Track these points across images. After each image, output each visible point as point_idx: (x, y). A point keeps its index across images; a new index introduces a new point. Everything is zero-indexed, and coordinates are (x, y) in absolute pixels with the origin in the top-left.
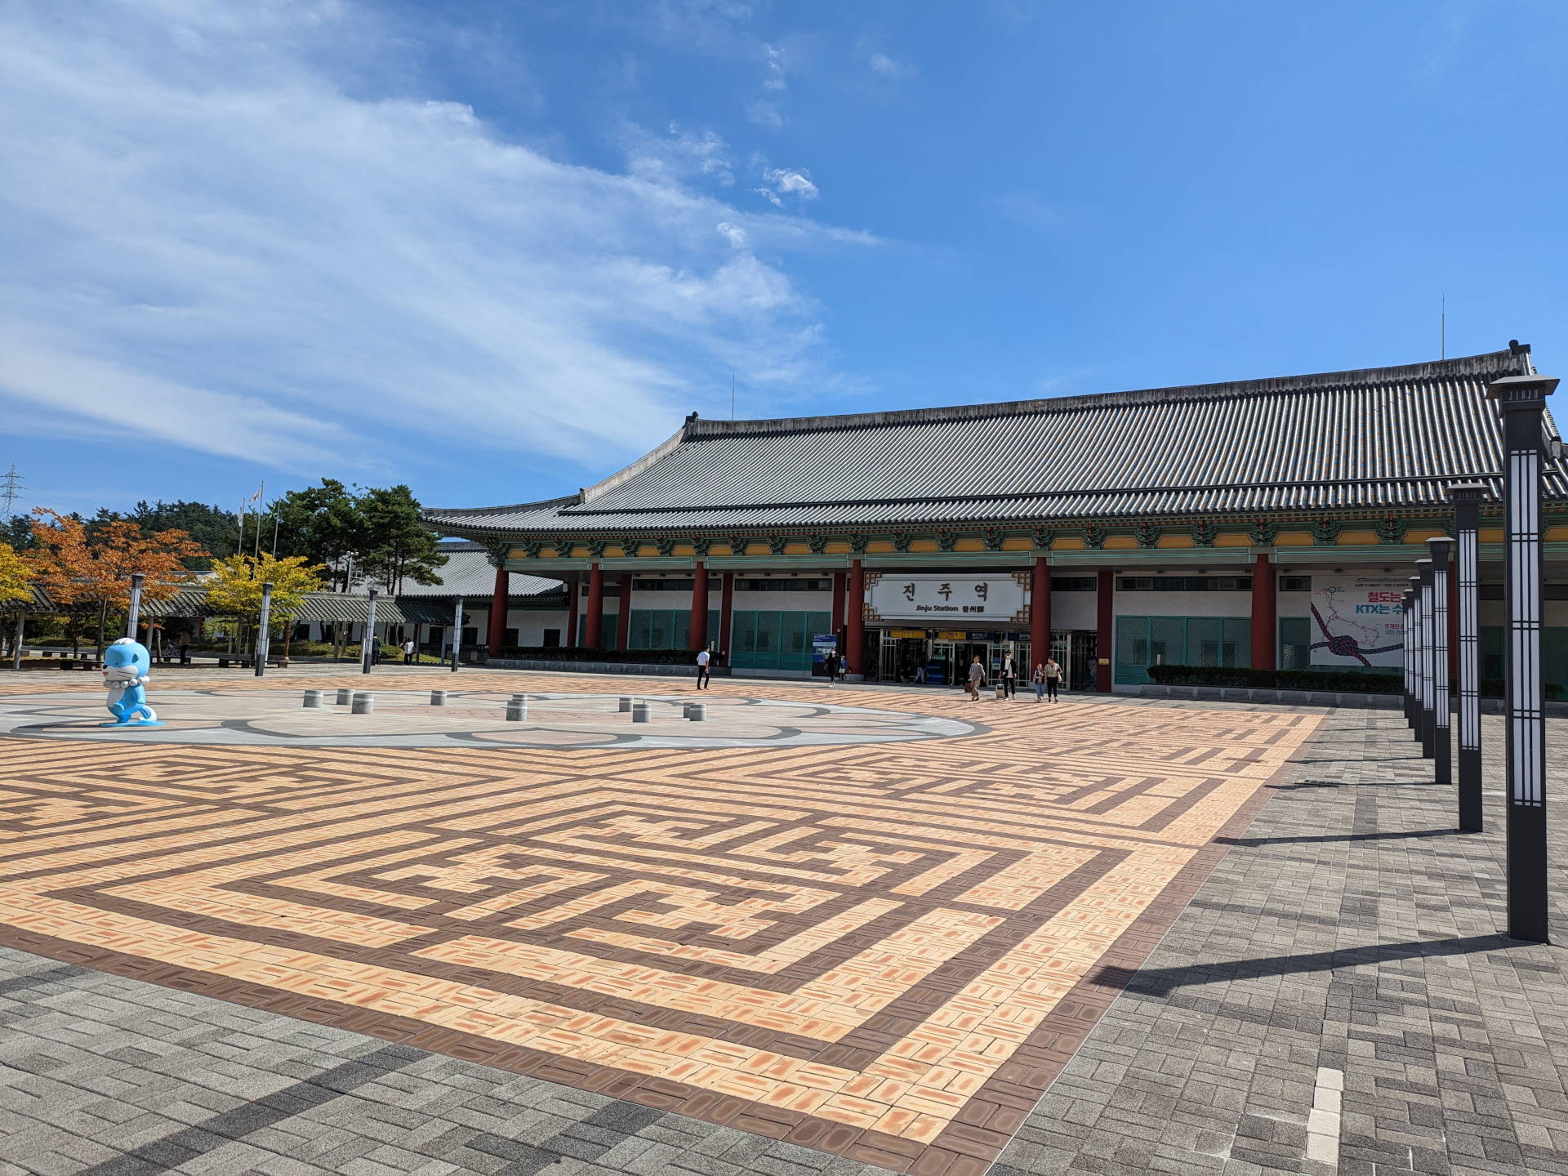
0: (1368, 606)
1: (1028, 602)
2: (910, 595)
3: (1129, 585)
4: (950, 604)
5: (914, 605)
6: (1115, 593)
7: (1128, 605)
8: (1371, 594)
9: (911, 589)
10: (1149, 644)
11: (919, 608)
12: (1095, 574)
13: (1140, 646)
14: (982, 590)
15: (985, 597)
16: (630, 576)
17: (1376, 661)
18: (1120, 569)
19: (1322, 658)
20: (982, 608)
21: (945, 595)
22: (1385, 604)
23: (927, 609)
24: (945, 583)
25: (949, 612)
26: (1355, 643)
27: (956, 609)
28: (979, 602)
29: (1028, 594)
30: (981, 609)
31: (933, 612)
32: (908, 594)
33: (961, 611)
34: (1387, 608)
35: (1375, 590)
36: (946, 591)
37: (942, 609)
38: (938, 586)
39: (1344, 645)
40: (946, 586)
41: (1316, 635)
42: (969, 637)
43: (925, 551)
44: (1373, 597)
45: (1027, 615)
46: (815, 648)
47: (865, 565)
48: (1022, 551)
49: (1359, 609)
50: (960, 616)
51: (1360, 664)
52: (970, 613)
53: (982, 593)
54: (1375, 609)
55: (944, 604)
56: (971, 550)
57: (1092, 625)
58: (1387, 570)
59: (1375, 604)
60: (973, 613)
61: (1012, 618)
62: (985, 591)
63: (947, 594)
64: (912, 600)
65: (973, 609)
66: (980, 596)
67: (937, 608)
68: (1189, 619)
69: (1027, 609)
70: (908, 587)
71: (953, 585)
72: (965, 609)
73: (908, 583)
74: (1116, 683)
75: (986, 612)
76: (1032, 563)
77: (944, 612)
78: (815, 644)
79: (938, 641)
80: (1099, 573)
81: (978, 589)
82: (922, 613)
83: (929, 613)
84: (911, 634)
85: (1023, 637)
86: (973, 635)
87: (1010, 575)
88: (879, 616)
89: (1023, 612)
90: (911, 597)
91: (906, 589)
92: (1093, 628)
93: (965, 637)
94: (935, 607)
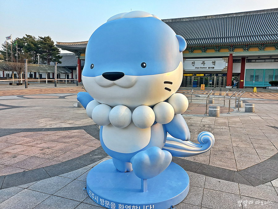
1: (227, 66)
3: (250, 61)
4: (205, 66)
5: (194, 67)
6: (246, 63)
7: (249, 66)
9: (194, 63)
10: (254, 76)
11: (196, 68)
13: (252, 77)
14: (214, 63)
18: (248, 57)
25: (204, 69)
27: (206, 68)
28: (213, 66)
29: (227, 64)
30: (213, 68)
31: (200, 69)
33: (208, 69)
36: (204, 63)
37: (202, 68)
38: (201, 62)
40: (204, 62)
45: (227, 69)
50: (207, 70)
60: (211, 69)
61: (222, 70)
62: (215, 63)
63: (204, 64)
68: (266, 69)
71: (205, 62)
73: (193, 61)
75: (215, 68)
76: (229, 55)
79: (195, 76)
80: (242, 58)
81: (213, 62)
82: (197, 69)
83: (199, 69)
84: (188, 75)
85: (220, 75)
86: (206, 75)
87: (222, 58)
88: (184, 70)
89: (225, 68)
90: (194, 65)
91: (192, 63)
92: (240, 72)
93: (203, 75)
94: (200, 67)
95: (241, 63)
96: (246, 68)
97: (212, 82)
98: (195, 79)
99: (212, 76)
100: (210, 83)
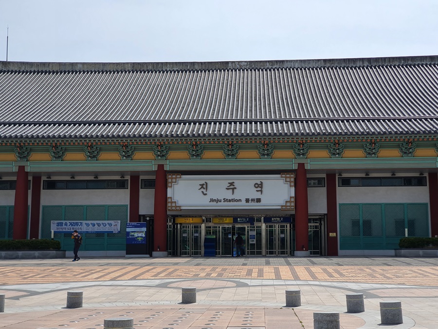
1: (293, 195)
2: (204, 191)
3: (346, 182)
4: (236, 197)
5: (208, 198)
6: (338, 188)
7: (346, 196)
9: (205, 186)
10: (361, 222)
11: (212, 200)
12: (324, 176)
13: (355, 223)
14: (259, 186)
15: (261, 191)
18: (341, 172)
21: (231, 190)
23: (218, 201)
24: (232, 181)
25: (235, 203)
27: (240, 200)
28: (257, 195)
29: (293, 189)
30: (259, 200)
31: (222, 203)
32: (202, 190)
33: (244, 202)
36: (232, 187)
37: (230, 201)
38: (226, 184)
40: (232, 184)
42: (235, 221)
43: (214, 158)
45: (293, 204)
46: (128, 233)
47: (167, 168)
48: (286, 158)
50: (242, 205)
52: (250, 203)
53: (259, 189)
55: (230, 197)
56: (249, 158)
57: (324, 210)
60: (253, 203)
61: (282, 206)
62: (262, 187)
63: (233, 189)
64: (206, 194)
65: (253, 200)
66: (257, 191)
67: (225, 200)
68: (386, 204)
69: (293, 200)
70: (202, 185)
71: (237, 184)
72: (247, 200)
73: (203, 182)
74: (340, 249)
75: (263, 202)
76: (295, 167)
77: (231, 203)
78: (128, 230)
79: (208, 224)
80: (327, 175)
81: (256, 186)
82: (214, 203)
83: (219, 203)
84: (190, 220)
85: (274, 220)
86: (239, 219)
87: (279, 176)
88: (180, 207)
89: (290, 202)
90: (205, 193)
91: (201, 187)
92: (326, 212)
93: (232, 222)
94: (224, 199)
95: (325, 189)
96: (339, 200)
97: (255, 240)
98: (208, 232)
99: (256, 224)
100: (250, 242)
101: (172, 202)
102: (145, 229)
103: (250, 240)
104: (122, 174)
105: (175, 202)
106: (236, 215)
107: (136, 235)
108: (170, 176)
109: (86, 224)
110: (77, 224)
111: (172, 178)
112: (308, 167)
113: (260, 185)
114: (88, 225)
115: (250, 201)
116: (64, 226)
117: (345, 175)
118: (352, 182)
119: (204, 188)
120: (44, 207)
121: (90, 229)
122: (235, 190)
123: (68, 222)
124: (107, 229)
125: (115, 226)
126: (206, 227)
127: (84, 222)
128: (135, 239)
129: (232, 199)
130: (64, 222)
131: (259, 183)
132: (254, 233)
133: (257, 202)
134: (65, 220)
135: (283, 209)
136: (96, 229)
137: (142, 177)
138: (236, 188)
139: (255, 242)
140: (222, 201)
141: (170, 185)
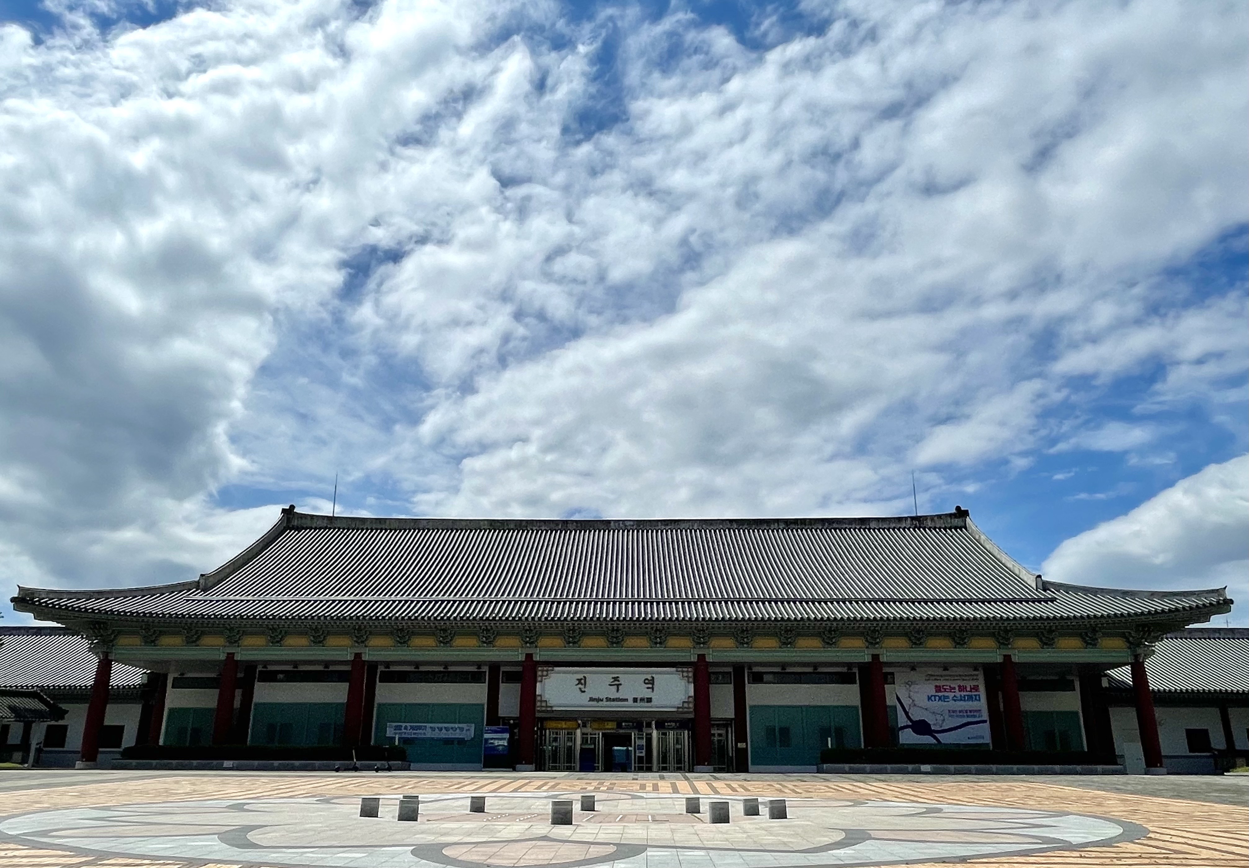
0: (935, 696)
1: (692, 693)
2: (582, 687)
3: (758, 678)
4: (621, 695)
5: (587, 696)
6: (747, 686)
7: (757, 695)
8: (936, 686)
9: (583, 681)
10: (777, 730)
11: (591, 699)
12: (730, 669)
13: (770, 731)
14: (650, 683)
15: (653, 688)
16: (256, 667)
17: (946, 739)
18: (750, 665)
19: (908, 737)
20: (651, 698)
21: (616, 687)
22: (946, 694)
23: (599, 700)
24: (616, 676)
25: (620, 704)
26: (929, 725)
27: (626, 700)
28: (647, 694)
29: (692, 686)
30: (649, 700)
31: (604, 703)
32: (580, 686)
33: (631, 702)
34: (948, 697)
35: (938, 683)
36: (616, 683)
37: (614, 700)
38: (609, 679)
39: (921, 727)
40: (616, 679)
41: (902, 721)
42: (619, 726)
43: (593, 646)
44: (938, 689)
45: (691, 705)
46: (487, 740)
47: (537, 658)
48: (683, 648)
49: (929, 698)
50: (629, 707)
51: (935, 741)
52: (638, 704)
53: (650, 686)
54: (940, 698)
55: (614, 695)
56: (639, 647)
57: (730, 714)
58: (946, 669)
59: (940, 694)
60: (642, 704)
61: (678, 708)
62: (653, 684)
63: (618, 685)
64: (584, 692)
65: (642, 700)
66: (648, 688)
67: (608, 699)
68: (808, 707)
69: (692, 700)
70: (580, 680)
71: (623, 679)
72: (635, 700)
73: (580, 676)
74: (752, 764)
75: (654, 703)
76: (694, 659)
77: (615, 703)
78: (486, 736)
79: (585, 730)
80: (734, 669)
81: (646, 682)
82: (594, 703)
83: (600, 703)
84: (563, 725)
85: (669, 726)
86: (623, 724)
87: (674, 669)
88: (551, 707)
89: (688, 702)
90: (583, 690)
91: (577, 682)
92: (733, 717)
93: (615, 727)
94: (606, 698)
95: (731, 686)
96: (750, 701)
97: (644, 751)
98: (584, 741)
99: (645, 731)
100: (637, 755)
101: (541, 701)
102: (507, 736)
103: (637, 751)
104: (479, 665)
105: (546, 701)
106: (620, 719)
107: (496, 743)
108: (540, 668)
109: (431, 727)
110: (419, 728)
111: (543, 671)
112: (709, 659)
113: (651, 680)
114: (433, 729)
115: (639, 701)
116: (404, 731)
117: (756, 669)
118: (766, 678)
119: (582, 684)
120: (380, 705)
121: (436, 735)
122: (620, 687)
123: (408, 724)
124: (458, 735)
125: (467, 731)
126: (583, 734)
127: (429, 725)
128: (494, 748)
129: (617, 699)
130: (404, 725)
131: (650, 678)
132: (644, 742)
133: (647, 702)
134: (405, 722)
135: (680, 710)
136: (444, 735)
137: (503, 669)
138: (621, 684)
139: (643, 754)
140: (605, 700)
141: (539, 679)
